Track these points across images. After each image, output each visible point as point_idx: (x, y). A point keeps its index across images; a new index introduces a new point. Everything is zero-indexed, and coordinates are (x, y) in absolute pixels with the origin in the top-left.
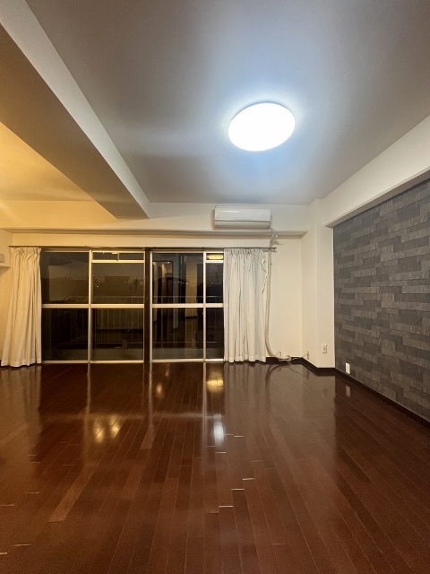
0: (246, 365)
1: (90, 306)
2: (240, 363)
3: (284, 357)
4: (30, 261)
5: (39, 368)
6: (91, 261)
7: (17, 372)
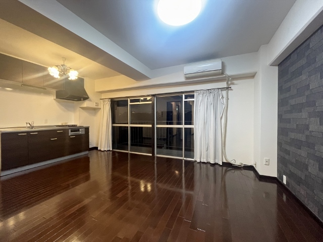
0: (209, 165)
1: (129, 125)
2: (204, 163)
3: (237, 163)
4: (107, 105)
5: (111, 152)
6: (129, 103)
7: (103, 153)
